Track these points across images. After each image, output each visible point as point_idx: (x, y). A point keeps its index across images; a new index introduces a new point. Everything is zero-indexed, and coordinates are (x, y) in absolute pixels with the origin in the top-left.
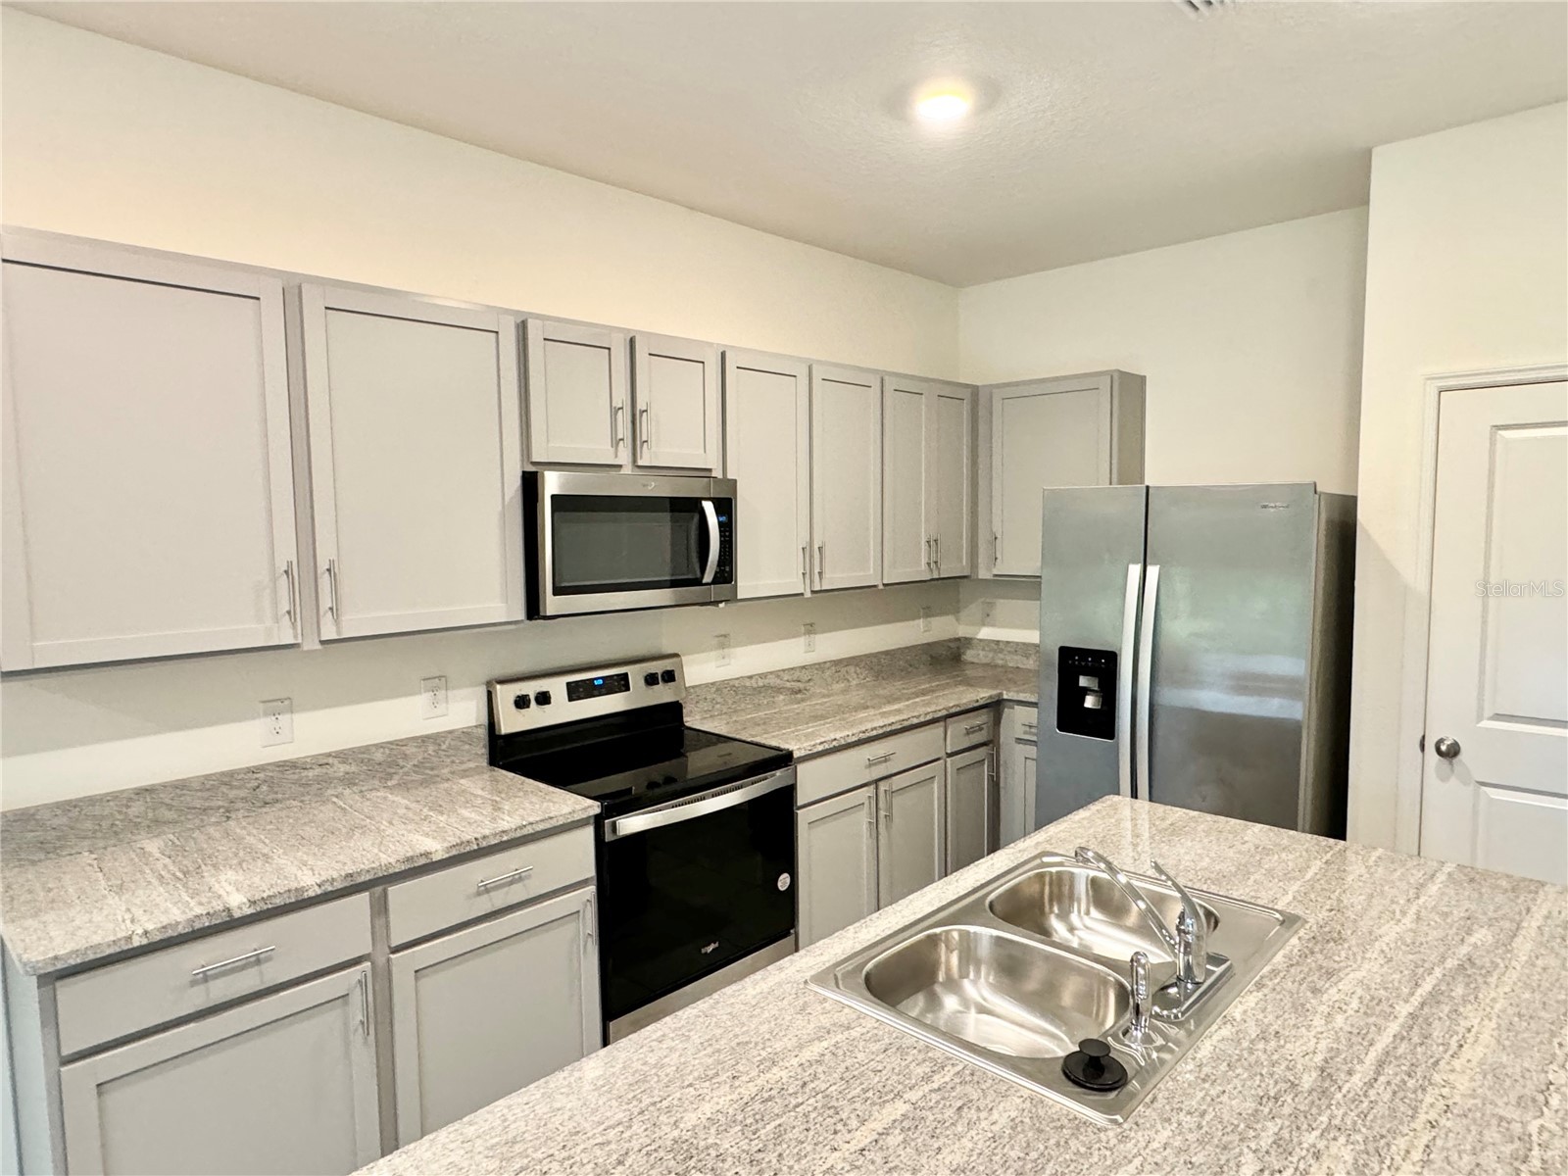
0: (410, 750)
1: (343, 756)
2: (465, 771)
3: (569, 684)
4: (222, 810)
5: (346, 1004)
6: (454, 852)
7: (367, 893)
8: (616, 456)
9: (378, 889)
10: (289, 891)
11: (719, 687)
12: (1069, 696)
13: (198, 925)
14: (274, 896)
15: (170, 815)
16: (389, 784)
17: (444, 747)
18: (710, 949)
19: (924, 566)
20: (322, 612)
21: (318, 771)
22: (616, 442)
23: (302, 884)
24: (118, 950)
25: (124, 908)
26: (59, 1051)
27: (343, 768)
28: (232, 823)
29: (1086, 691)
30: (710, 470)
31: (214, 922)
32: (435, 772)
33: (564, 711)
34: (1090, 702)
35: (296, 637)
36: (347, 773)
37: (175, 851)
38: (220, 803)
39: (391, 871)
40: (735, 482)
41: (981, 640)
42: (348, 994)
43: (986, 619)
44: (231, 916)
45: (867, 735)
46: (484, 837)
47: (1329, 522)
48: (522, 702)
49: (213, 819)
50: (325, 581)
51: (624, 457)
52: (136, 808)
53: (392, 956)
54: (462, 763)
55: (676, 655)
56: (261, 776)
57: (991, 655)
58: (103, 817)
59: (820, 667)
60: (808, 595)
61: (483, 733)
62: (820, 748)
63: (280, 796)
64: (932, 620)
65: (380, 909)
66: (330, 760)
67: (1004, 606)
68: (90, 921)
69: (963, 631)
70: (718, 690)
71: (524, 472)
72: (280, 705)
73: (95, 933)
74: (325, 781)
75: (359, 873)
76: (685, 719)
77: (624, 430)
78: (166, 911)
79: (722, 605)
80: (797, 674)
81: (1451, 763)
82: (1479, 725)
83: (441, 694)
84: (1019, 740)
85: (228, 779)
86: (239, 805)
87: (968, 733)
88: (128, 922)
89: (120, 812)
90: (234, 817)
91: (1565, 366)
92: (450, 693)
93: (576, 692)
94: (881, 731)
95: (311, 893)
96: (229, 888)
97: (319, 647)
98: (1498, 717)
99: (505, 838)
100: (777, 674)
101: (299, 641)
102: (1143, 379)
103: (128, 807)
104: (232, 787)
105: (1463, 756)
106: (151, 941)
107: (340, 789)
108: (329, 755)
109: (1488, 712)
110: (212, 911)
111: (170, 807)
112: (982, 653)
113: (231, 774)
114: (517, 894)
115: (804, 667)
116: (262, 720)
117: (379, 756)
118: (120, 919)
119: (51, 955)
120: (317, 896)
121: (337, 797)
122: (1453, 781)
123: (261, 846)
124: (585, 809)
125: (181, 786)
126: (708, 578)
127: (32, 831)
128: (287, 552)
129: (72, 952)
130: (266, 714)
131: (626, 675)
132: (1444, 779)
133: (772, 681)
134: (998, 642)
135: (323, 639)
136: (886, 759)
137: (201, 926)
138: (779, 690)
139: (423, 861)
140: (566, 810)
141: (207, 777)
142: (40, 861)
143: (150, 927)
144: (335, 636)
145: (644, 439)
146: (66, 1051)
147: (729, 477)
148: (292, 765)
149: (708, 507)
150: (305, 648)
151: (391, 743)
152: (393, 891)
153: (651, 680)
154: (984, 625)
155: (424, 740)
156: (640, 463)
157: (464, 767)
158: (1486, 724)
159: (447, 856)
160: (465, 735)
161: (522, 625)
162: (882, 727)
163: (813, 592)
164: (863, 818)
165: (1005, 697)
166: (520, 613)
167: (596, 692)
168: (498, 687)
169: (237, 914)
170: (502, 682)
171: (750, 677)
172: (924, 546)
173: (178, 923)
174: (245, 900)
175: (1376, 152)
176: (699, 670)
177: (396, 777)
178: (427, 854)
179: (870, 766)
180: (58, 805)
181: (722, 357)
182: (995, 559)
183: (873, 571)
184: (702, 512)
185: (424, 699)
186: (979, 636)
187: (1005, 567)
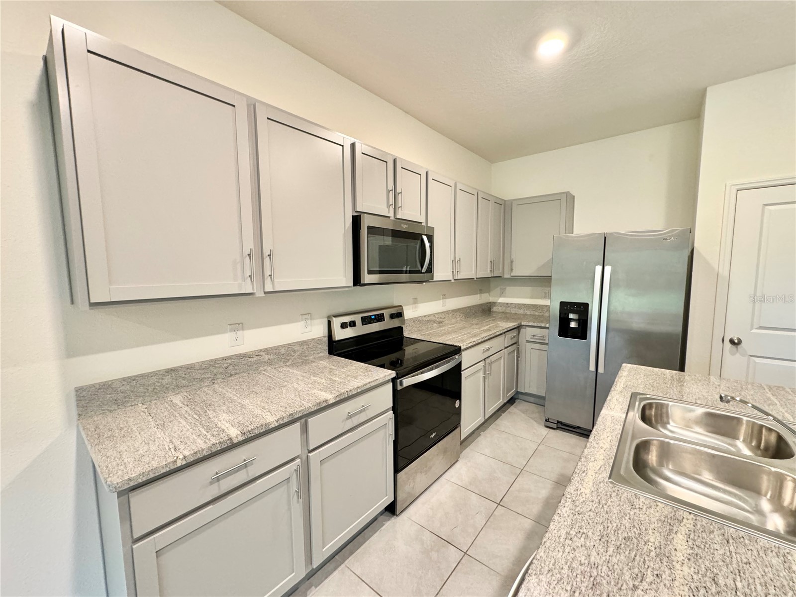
0: (296, 348)
1: (267, 351)
2: (320, 357)
3: (362, 318)
4: (210, 379)
5: (288, 482)
6: (338, 399)
7: (299, 423)
8: (389, 213)
9: (303, 420)
10: (262, 425)
11: (415, 320)
13: (214, 450)
14: (255, 429)
15: (184, 382)
16: (287, 364)
17: (311, 346)
18: (432, 436)
19: (489, 271)
20: (265, 278)
21: (255, 359)
22: (389, 206)
23: (268, 421)
24: (168, 469)
25: (168, 440)
26: (132, 537)
27: (267, 357)
28: (216, 386)
29: (571, 320)
30: (421, 223)
31: (223, 447)
32: (307, 358)
33: (359, 331)
34: (573, 325)
35: (253, 289)
36: (269, 359)
37: (189, 402)
38: (209, 376)
39: (310, 410)
40: (433, 229)
41: (500, 303)
42: (289, 478)
43: (502, 294)
44: (232, 442)
45: (484, 339)
46: (350, 391)
48: (344, 326)
49: (206, 384)
50: (267, 260)
51: (391, 214)
52: (167, 380)
53: (309, 454)
54: (318, 353)
55: (401, 306)
56: (229, 361)
57: (504, 309)
58: (149, 385)
59: (448, 312)
60: (453, 281)
61: (326, 339)
62: (470, 345)
63: (238, 371)
64: (482, 294)
65: (305, 430)
66: (262, 353)
67: (510, 289)
68: (149, 449)
69: (491, 300)
70: (414, 321)
71: (353, 216)
72: (238, 326)
73: (153, 459)
74: (259, 363)
75: (296, 413)
76: (404, 334)
77: (392, 201)
78: (194, 442)
79: (424, 283)
80: (441, 316)
81: (737, 347)
82: (752, 331)
83: (309, 322)
84: (528, 341)
85: (213, 363)
86: (219, 376)
87: (511, 339)
88: (172, 450)
89: (158, 382)
90: (216, 382)
91: (795, 178)
92: (312, 321)
93: (366, 321)
94: (488, 338)
95: (273, 426)
96: (227, 425)
97: (264, 295)
98: (761, 328)
99: (359, 391)
100: (434, 315)
101: (255, 291)
102: (572, 195)
103: (162, 379)
104: (215, 367)
105: (743, 344)
106: (188, 461)
107: (266, 367)
108: (261, 351)
109: (755, 326)
110: (222, 441)
111: (184, 379)
112: (500, 308)
113: (215, 361)
114: (362, 417)
115: (442, 312)
116: (229, 333)
117: (283, 351)
118: (167, 448)
119: (126, 478)
120: (276, 427)
121: (264, 371)
122: (738, 355)
123: (236, 398)
124: (390, 375)
125: (189, 368)
126: (424, 270)
127: (110, 394)
128: (249, 244)
129: (140, 475)
130: (231, 331)
131: (383, 314)
132: (733, 354)
133: (432, 318)
134: (508, 304)
135: (266, 291)
136: (488, 350)
137: (216, 450)
138: (434, 322)
139: (324, 405)
140: (382, 376)
141: (203, 362)
142: (115, 410)
143: (187, 453)
144: (273, 290)
145: (399, 206)
146: (136, 536)
147: (429, 225)
148: (244, 356)
149: (425, 238)
150: (257, 296)
151: (288, 344)
152: (310, 420)
153: (392, 316)
154: (500, 297)
155: (302, 343)
156: (398, 217)
157: (319, 355)
158: (754, 331)
159: (335, 401)
160: (318, 341)
161: (350, 289)
162: (488, 336)
163: (455, 280)
164: (481, 374)
165: (522, 324)
166: (351, 283)
167: (372, 322)
168: (334, 318)
169: (235, 441)
170: (336, 316)
171: (425, 316)
172: (489, 264)
173: (203, 450)
174: (239, 432)
175: (708, 89)
176: (408, 313)
177: (290, 361)
178: (326, 401)
179: (484, 352)
180: (124, 379)
181: (427, 173)
182: (512, 270)
183: (473, 272)
184: (422, 240)
185: (302, 324)
186: (499, 301)
187: (516, 273)
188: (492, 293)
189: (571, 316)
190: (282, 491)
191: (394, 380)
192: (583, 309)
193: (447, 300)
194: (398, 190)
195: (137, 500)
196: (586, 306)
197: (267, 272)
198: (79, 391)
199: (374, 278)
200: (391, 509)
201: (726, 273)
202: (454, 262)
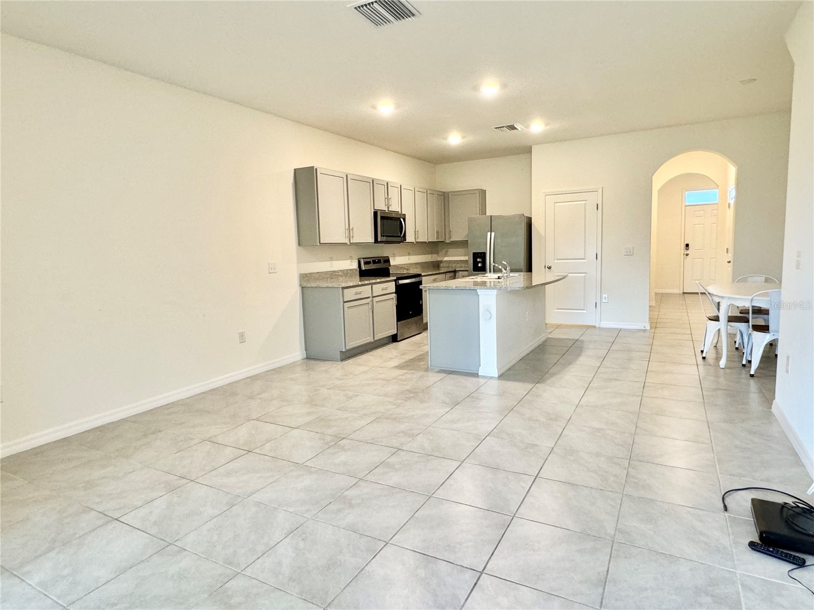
0: (349, 272)
1: (341, 271)
2: (357, 277)
3: (372, 260)
5: (369, 304)
7: (371, 285)
11: (394, 266)
12: (475, 263)
17: (354, 272)
19: (436, 238)
21: (337, 273)
22: (386, 205)
27: (340, 273)
29: (479, 262)
30: (400, 212)
32: (353, 277)
33: (372, 266)
34: (480, 265)
35: (347, 242)
38: (326, 277)
40: (405, 215)
43: (446, 255)
45: (433, 273)
47: (527, 223)
50: (351, 231)
51: (387, 209)
52: (317, 276)
53: (373, 298)
54: (356, 275)
55: (388, 257)
57: (448, 264)
61: (358, 269)
62: (425, 275)
64: (433, 255)
65: (372, 289)
69: (439, 259)
71: (373, 212)
77: (387, 203)
81: (550, 270)
82: (554, 262)
83: (352, 260)
92: (354, 260)
93: (374, 262)
94: (436, 273)
97: (350, 244)
98: (558, 259)
100: (404, 265)
102: (485, 190)
105: (552, 268)
108: (338, 270)
109: (556, 259)
112: (445, 264)
114: (386, 292)
115: (409, 264)
117: (345, 272)
126: (402, 236)
128: (347, 226)
130: (330, 260)
131: (381, 260)
133: (404, 266)
134: (449, 261)
135: (351, 242)
136: (436, 279)
138: (404, 269)
141: (325, 272)
145: (390, 205)
146: (345, 300)
147: (403, 213)
148: (334, 271)
149: (402, 219)
151: (347, 269)
153: (385, 262)
154: (445, 256)
155: (350, 270)
156: (389, 210)
158: (556, 261)
159: (379, 281)
160: (356, 270)
161: (371, 244)
163: (415, 242)
165: (457, 270)
166: (372, 241)
167: (377, 263)
170: (363, 259)
171: (400, 265)
172: (436, 233)
175: (533, 147)
176: (392, 262)
179: (434, 280)
181: (401, 186)
182: (450, 238)
183: (426, 238)
184: (401, 221)
185: (349, 262)
186: (444, 260)
187: (454, 239)
188: (439, 254)
189: (478, 260)
190: (366, 307)
191: (395, 280)
192: (483, 256)
193: (411, 257)
194: (390, 197)
195: (345, 291)
196: (484, 254)
197: (351, 236)
198: (300, 274)
199: (384, 239)
200: (394, 339)
201: (544, 234)
202: (415, 232)
